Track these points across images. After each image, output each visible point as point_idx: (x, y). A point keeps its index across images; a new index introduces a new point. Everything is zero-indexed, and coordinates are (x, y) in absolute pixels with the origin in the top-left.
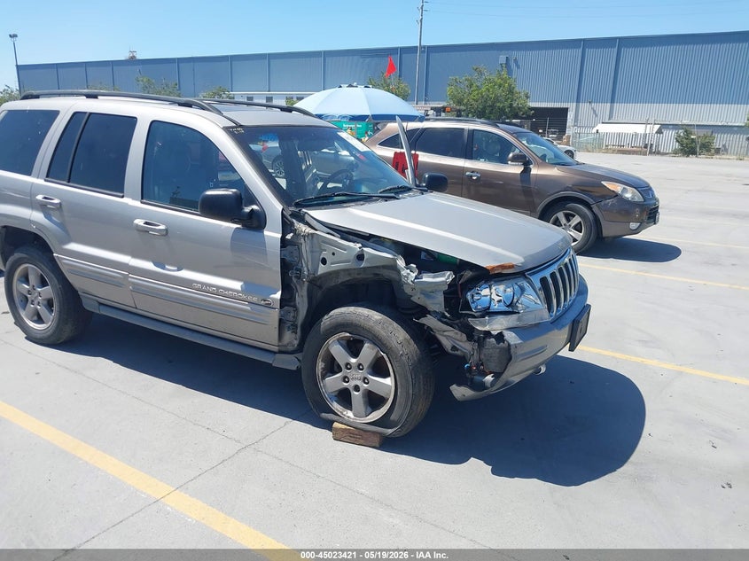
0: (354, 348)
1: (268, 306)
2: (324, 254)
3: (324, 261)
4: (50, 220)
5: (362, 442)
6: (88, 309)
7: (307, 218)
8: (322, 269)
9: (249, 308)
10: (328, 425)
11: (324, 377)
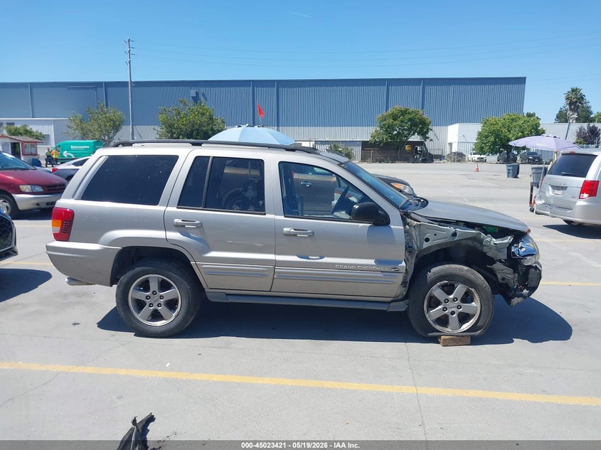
0: (449, 289)
1: (397, 272)
2: (428, 236)
3: (427, 240)
4: (189, 236)
5: (460, 343)
6: (213, 300)
7: (413, 215)
8: (426, 245)
9: (381, 275)
10: (435, 340)
11: (428, 312)
